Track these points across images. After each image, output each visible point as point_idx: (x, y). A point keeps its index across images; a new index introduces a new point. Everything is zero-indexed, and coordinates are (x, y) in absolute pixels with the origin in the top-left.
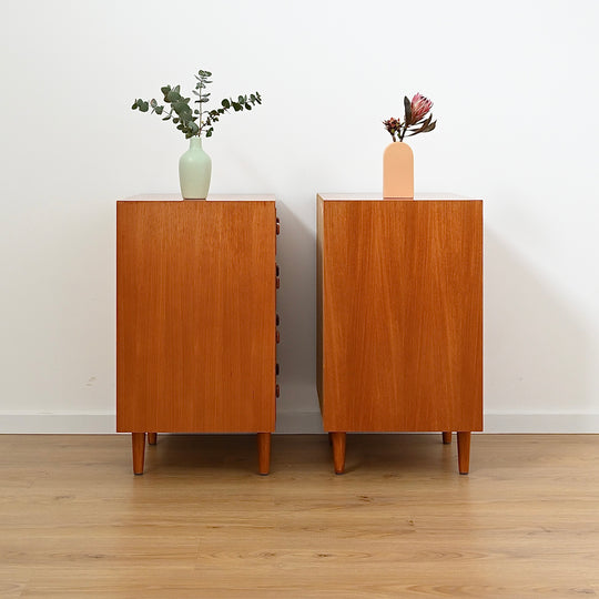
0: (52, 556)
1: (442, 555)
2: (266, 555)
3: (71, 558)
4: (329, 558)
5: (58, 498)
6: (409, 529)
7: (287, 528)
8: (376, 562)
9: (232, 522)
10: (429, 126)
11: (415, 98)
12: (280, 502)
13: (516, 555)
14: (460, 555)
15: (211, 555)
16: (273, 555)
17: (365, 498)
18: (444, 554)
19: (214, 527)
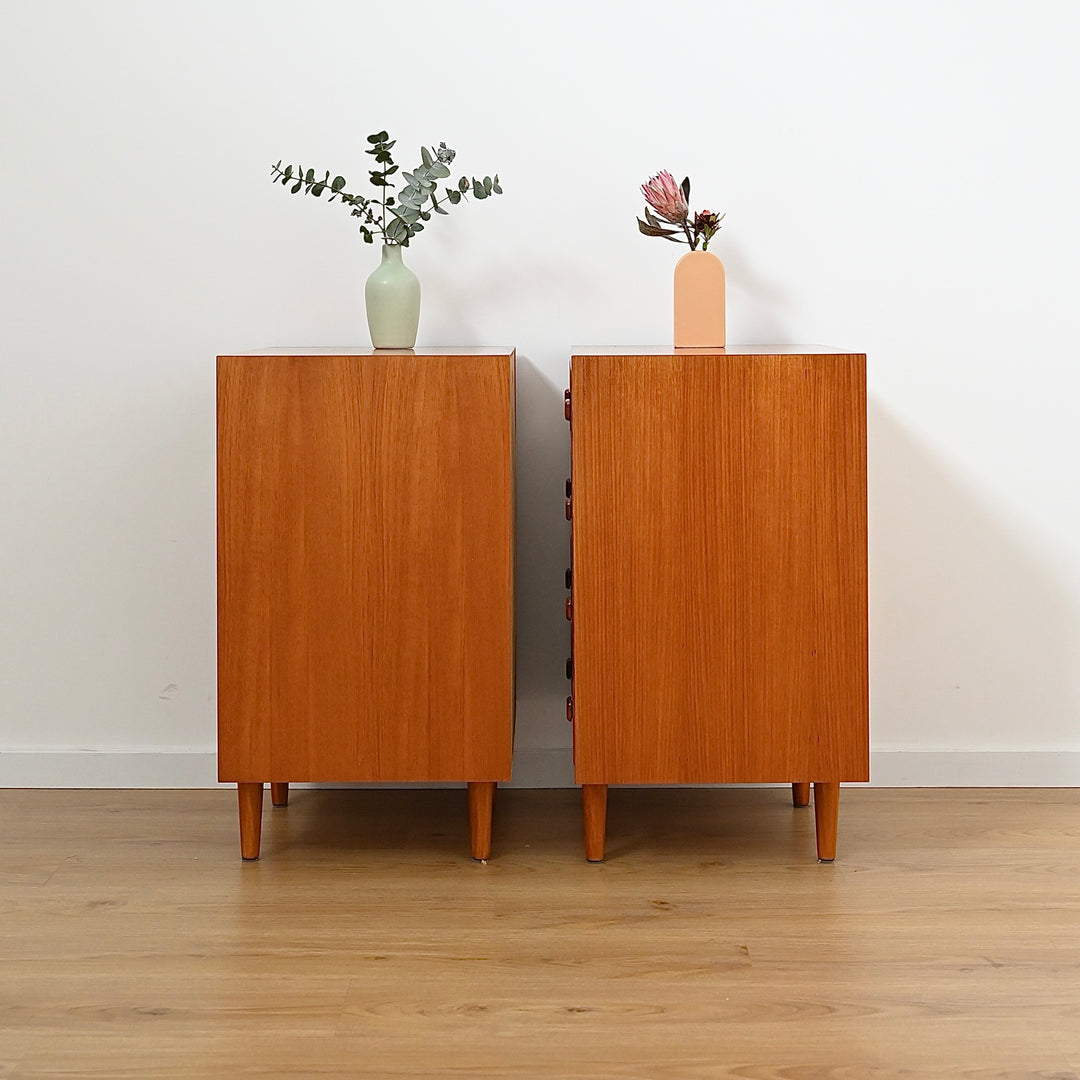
0: (71, 1011)
1: (798, 1009)
2: (471, 1009)
3: (106, 1015)
4: (587, 1015)
5: (93, 904)
6: (739, 961)
7: (514, 958)
8: (674, 1022)
9: (410, 948)
12: (503, 912)
13: (938, 1009)
14: (831, 1010)
15: (368, 1010)
16: (482, 1009)
17: (662, 904)
18: (800, 1009)
19: (377, 958)
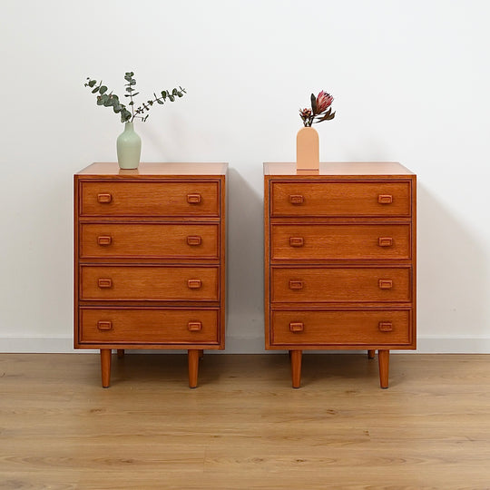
0: (94, 461)
1: (391, 460)
2: (257, 460)
3: (108, 462)
4: (305, 463)
5: (92, 411)
6: (363, 439)
7: (272, 437)
8: (341, 466)
9: (229, 432)
10: (329, 116)
11: (320, 95)
12: (266, 415)
13: (448, 460)
14: (405, 461)
15: (215, 460)
16: (262, 460)
17: (331, 411)
18: (392, 460)
19: (215, 437)
